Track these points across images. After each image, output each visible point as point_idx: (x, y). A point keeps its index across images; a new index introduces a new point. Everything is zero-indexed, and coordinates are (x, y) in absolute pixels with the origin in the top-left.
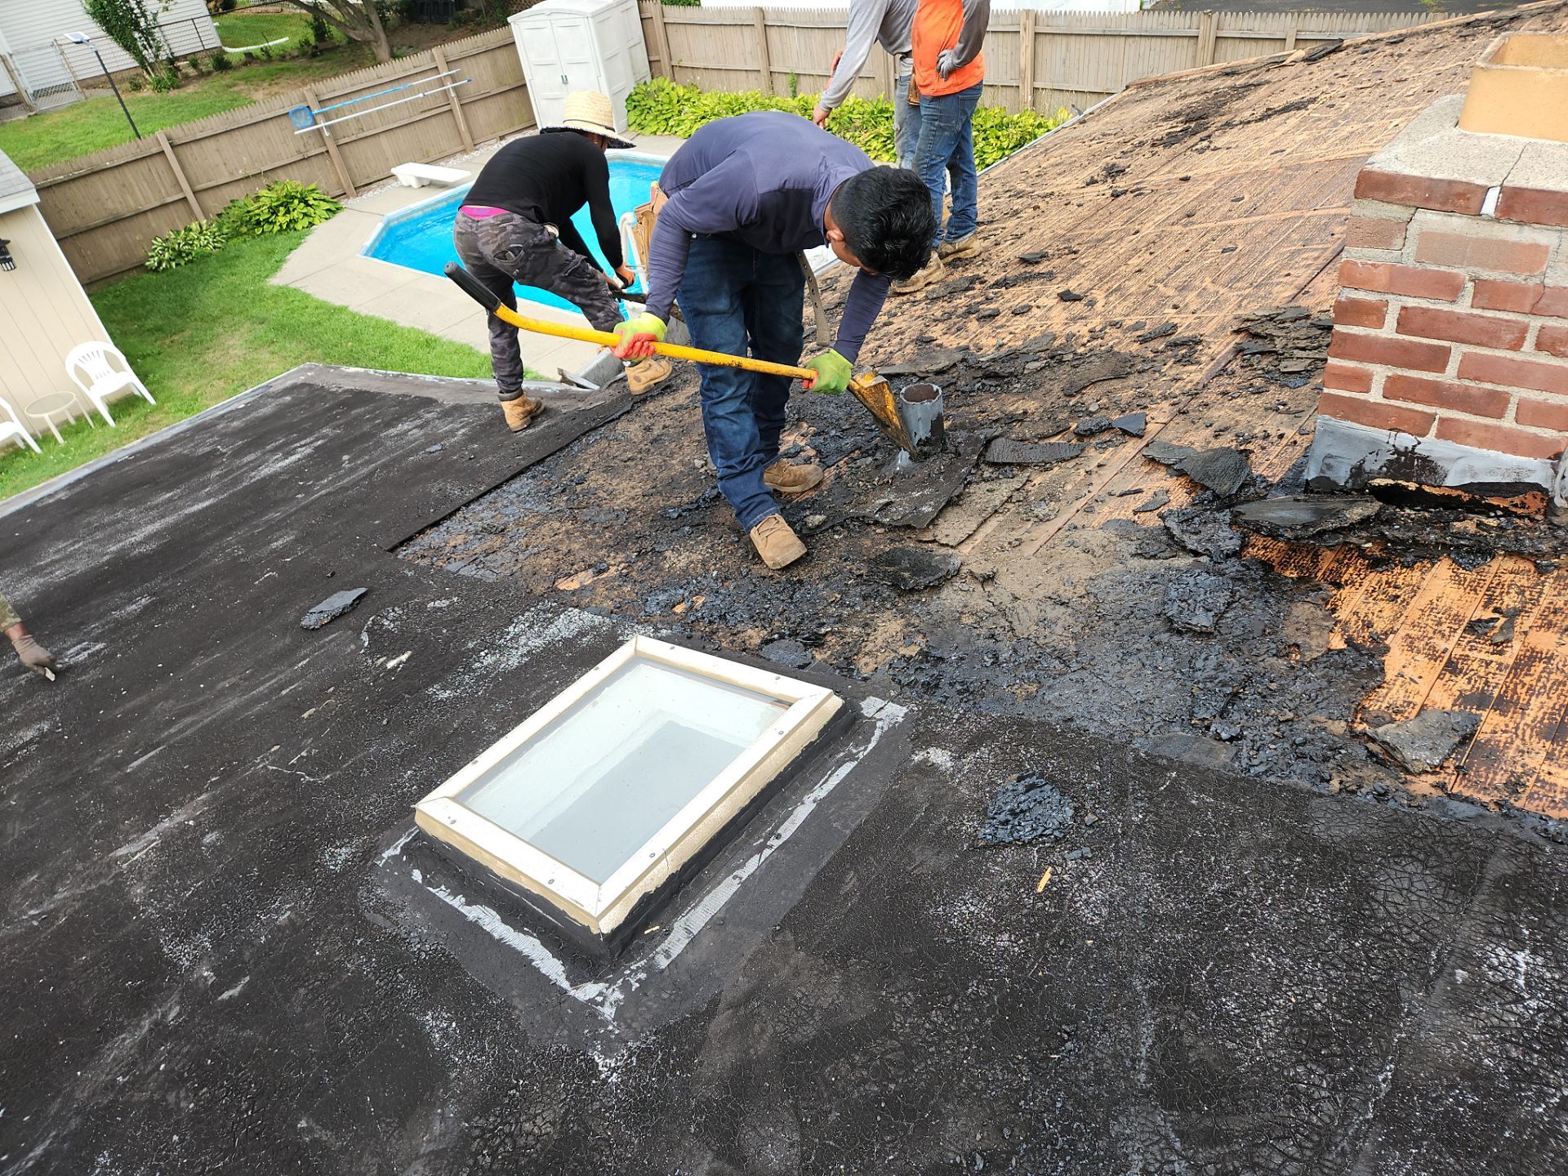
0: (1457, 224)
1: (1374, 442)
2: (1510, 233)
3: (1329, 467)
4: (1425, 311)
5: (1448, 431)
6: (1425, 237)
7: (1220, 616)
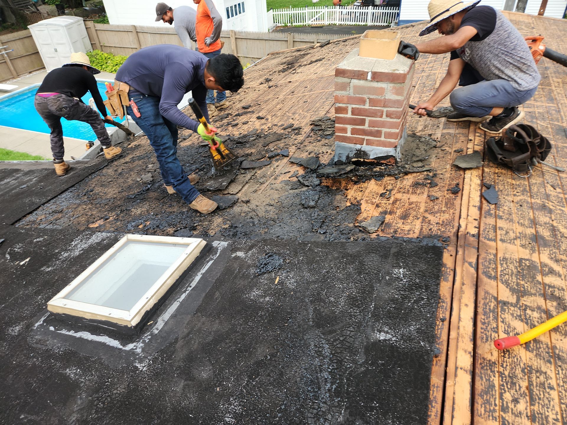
0: (362, 83)
1: (350, 148)
2: (375, 85)
3: (340, 157)
4: (358, 108)
5: (369, 143)
6: (355, 87)
7: (317, 202)
